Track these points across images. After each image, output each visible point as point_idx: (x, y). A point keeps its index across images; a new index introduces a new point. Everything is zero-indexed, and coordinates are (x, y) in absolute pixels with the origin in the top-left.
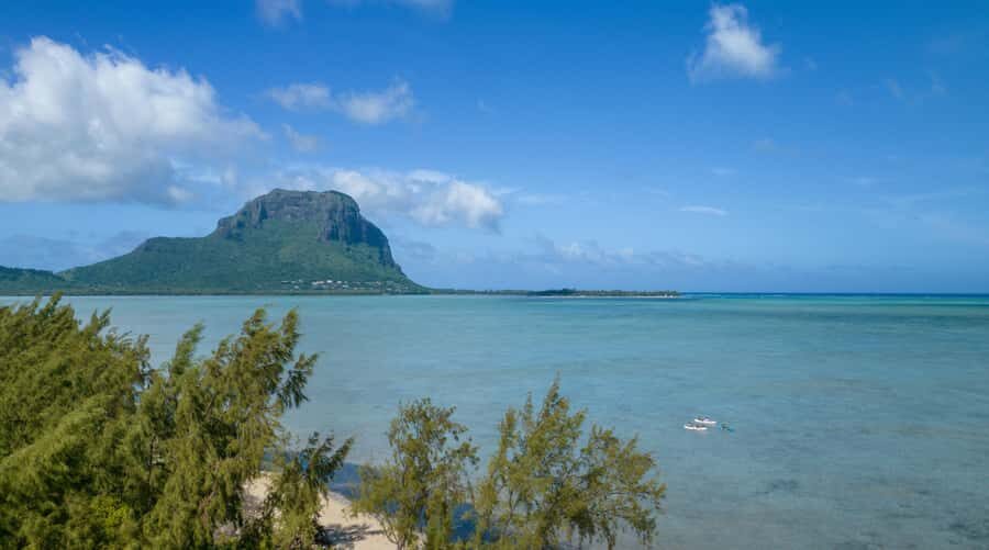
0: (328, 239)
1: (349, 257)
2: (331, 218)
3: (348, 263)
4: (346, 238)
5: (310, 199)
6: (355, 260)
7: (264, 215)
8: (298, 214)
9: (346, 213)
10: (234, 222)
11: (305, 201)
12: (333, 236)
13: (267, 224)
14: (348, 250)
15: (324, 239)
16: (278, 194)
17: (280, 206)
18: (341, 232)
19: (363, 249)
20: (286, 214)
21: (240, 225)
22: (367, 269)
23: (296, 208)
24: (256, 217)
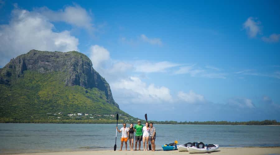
0: (73, 84)
1: (88, 97)
2: (74, 70)
3: (89, 102)
4: (85, 84)
5: (58, 57)
6: (93, 99)
7: (24, 68)
8: (49, 68)
9: (84, 67)
10: (4, 72)
11: (53, 58)
12: (76, 82)
13: (27, 74)
14: (87, 92)
15: (70, 85)
16: (35, 54)
17: (36, 62)
18: (82, 80)
19: (96, 92)
20: (40, 67)
21: (9, 74)
22: (102, 106)
23: (47, 63)
24: (19, 69)
